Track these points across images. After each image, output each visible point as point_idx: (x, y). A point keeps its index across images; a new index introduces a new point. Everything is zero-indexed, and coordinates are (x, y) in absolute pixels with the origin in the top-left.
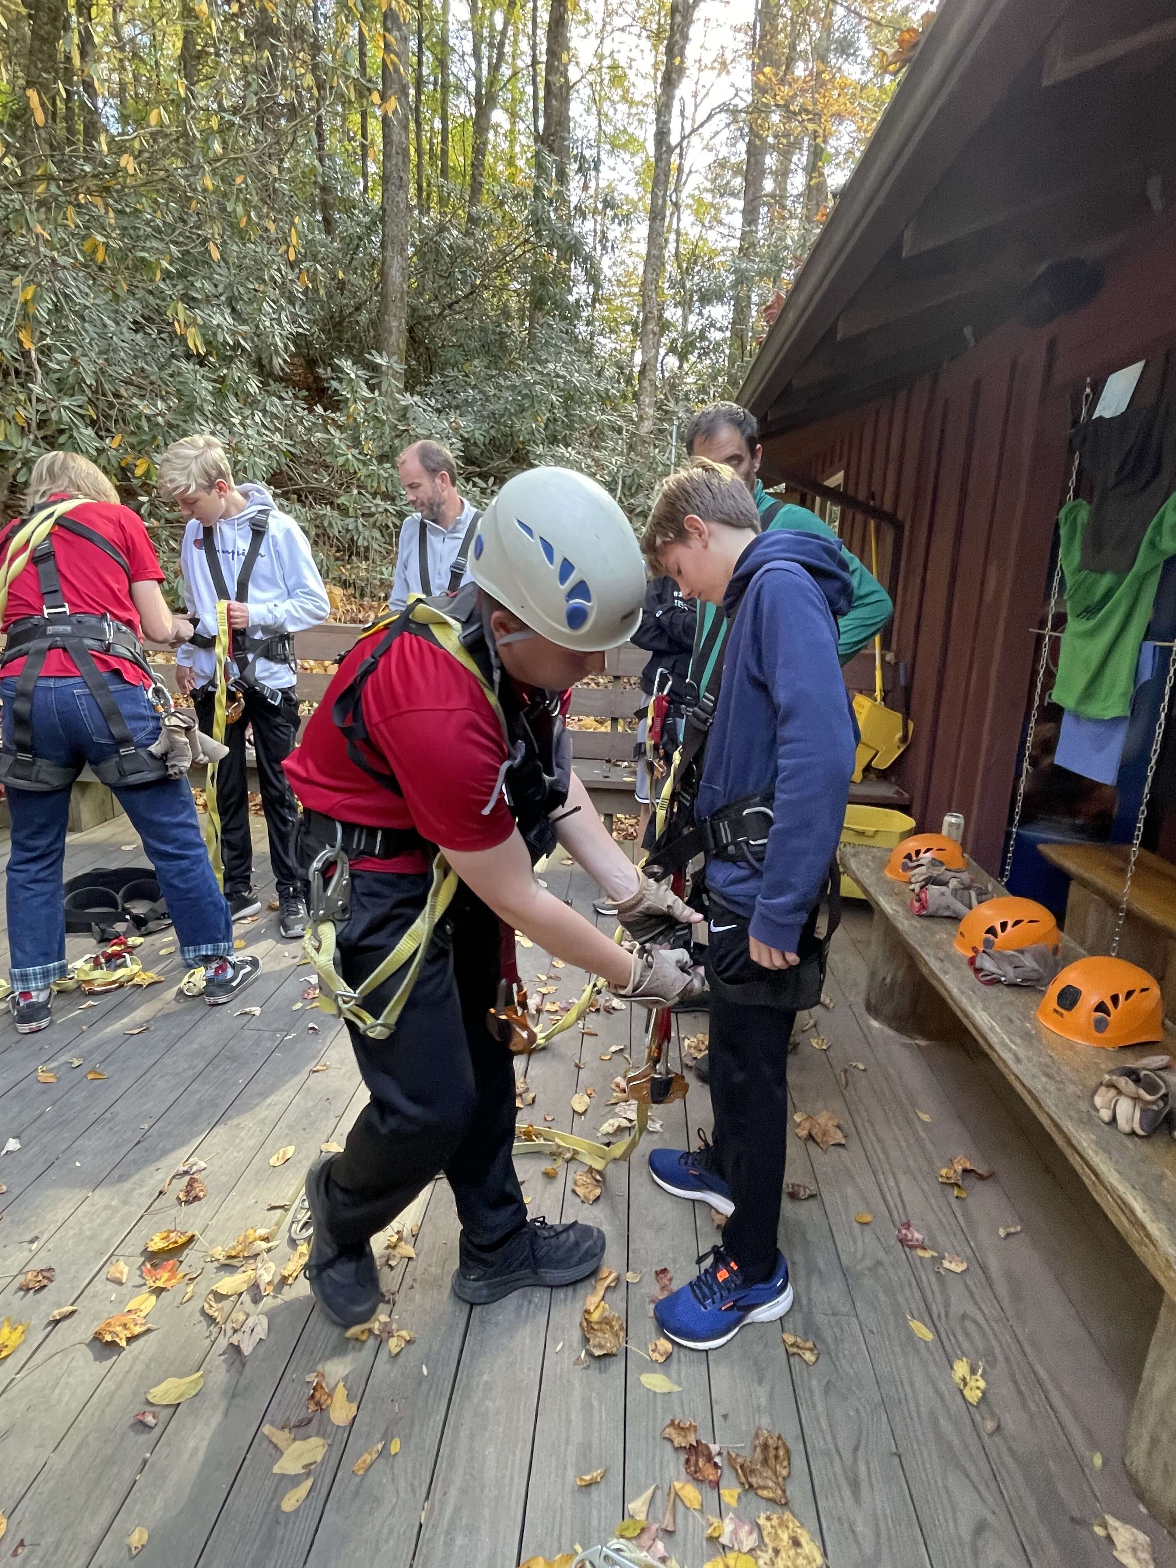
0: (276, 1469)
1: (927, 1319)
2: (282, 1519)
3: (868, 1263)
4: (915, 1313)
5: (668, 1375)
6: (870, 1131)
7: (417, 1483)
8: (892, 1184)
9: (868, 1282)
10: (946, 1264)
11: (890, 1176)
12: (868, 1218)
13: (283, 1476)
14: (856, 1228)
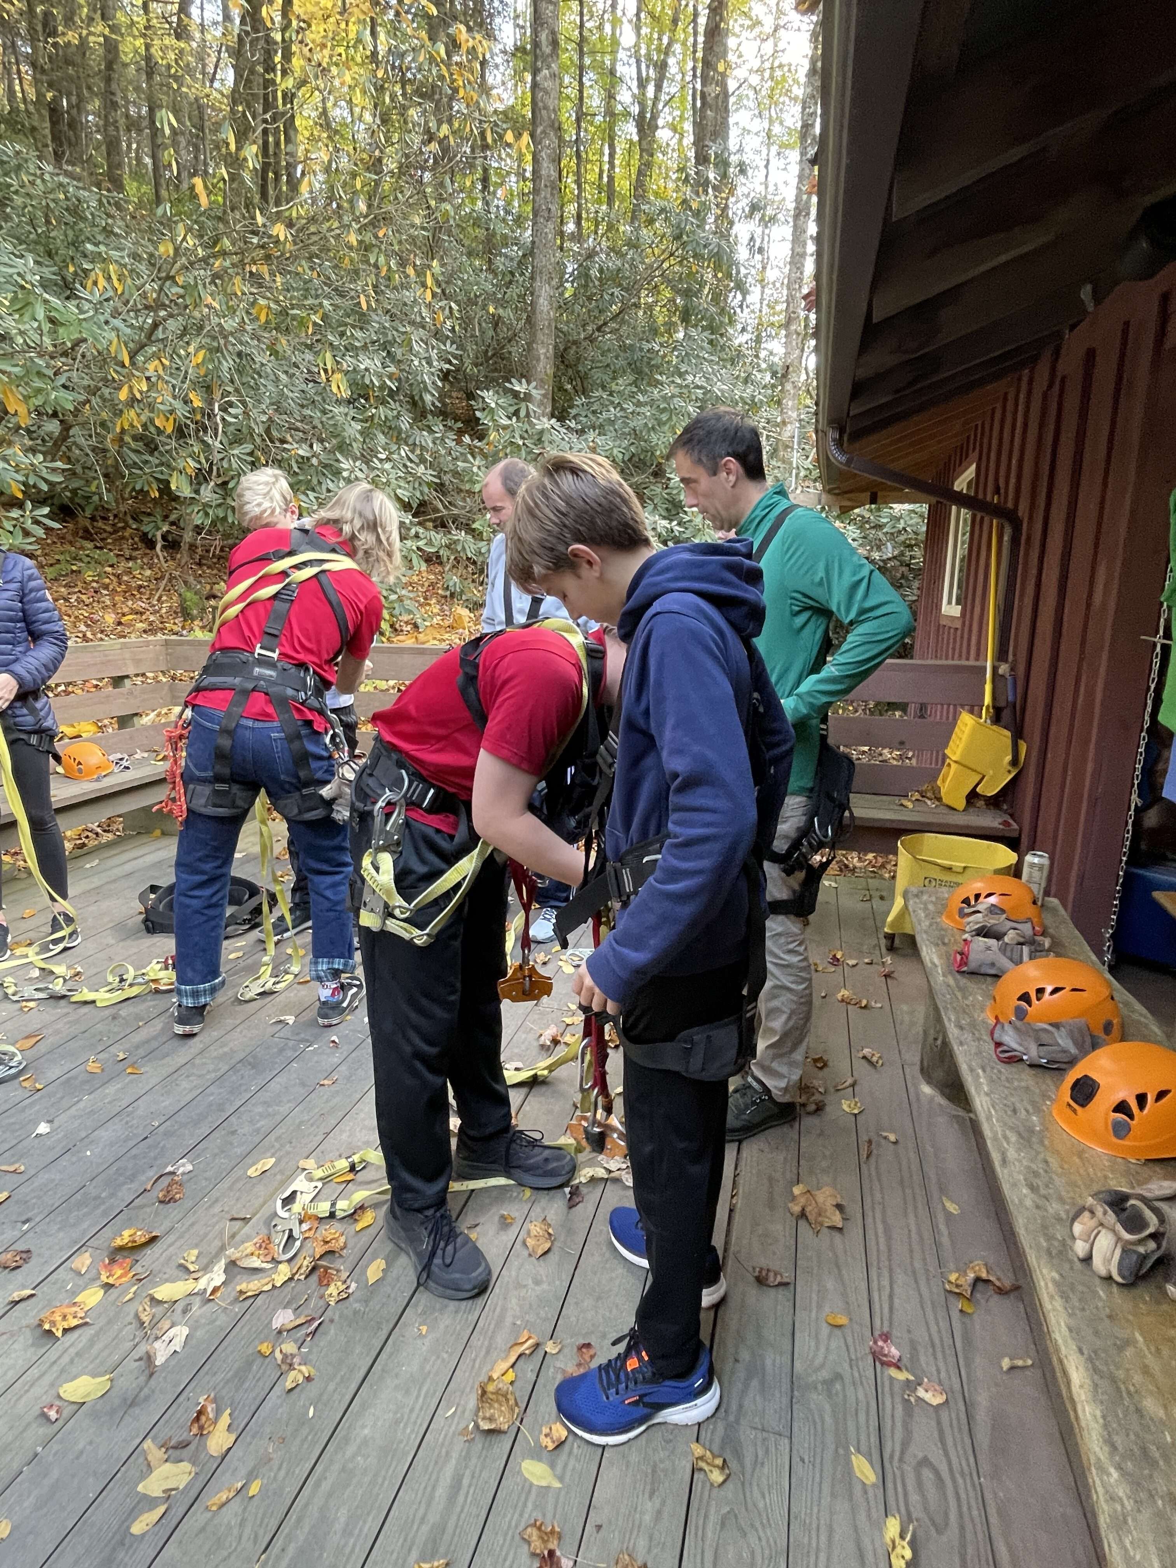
0: (140, 1488)
1: (876, 1456)
2: (127, 1541)
3: (824, 1374)
4: (864, 1447)
5: (552, 1466)
6: (878, 1215)
7: (261, 1532)
8: (886, 1282)
9: (816, 1398)
10: (921, 1392)
11: (886, 1273)
12: (843, 1320)
13: (145, 1496)
14: (825, 1330)
